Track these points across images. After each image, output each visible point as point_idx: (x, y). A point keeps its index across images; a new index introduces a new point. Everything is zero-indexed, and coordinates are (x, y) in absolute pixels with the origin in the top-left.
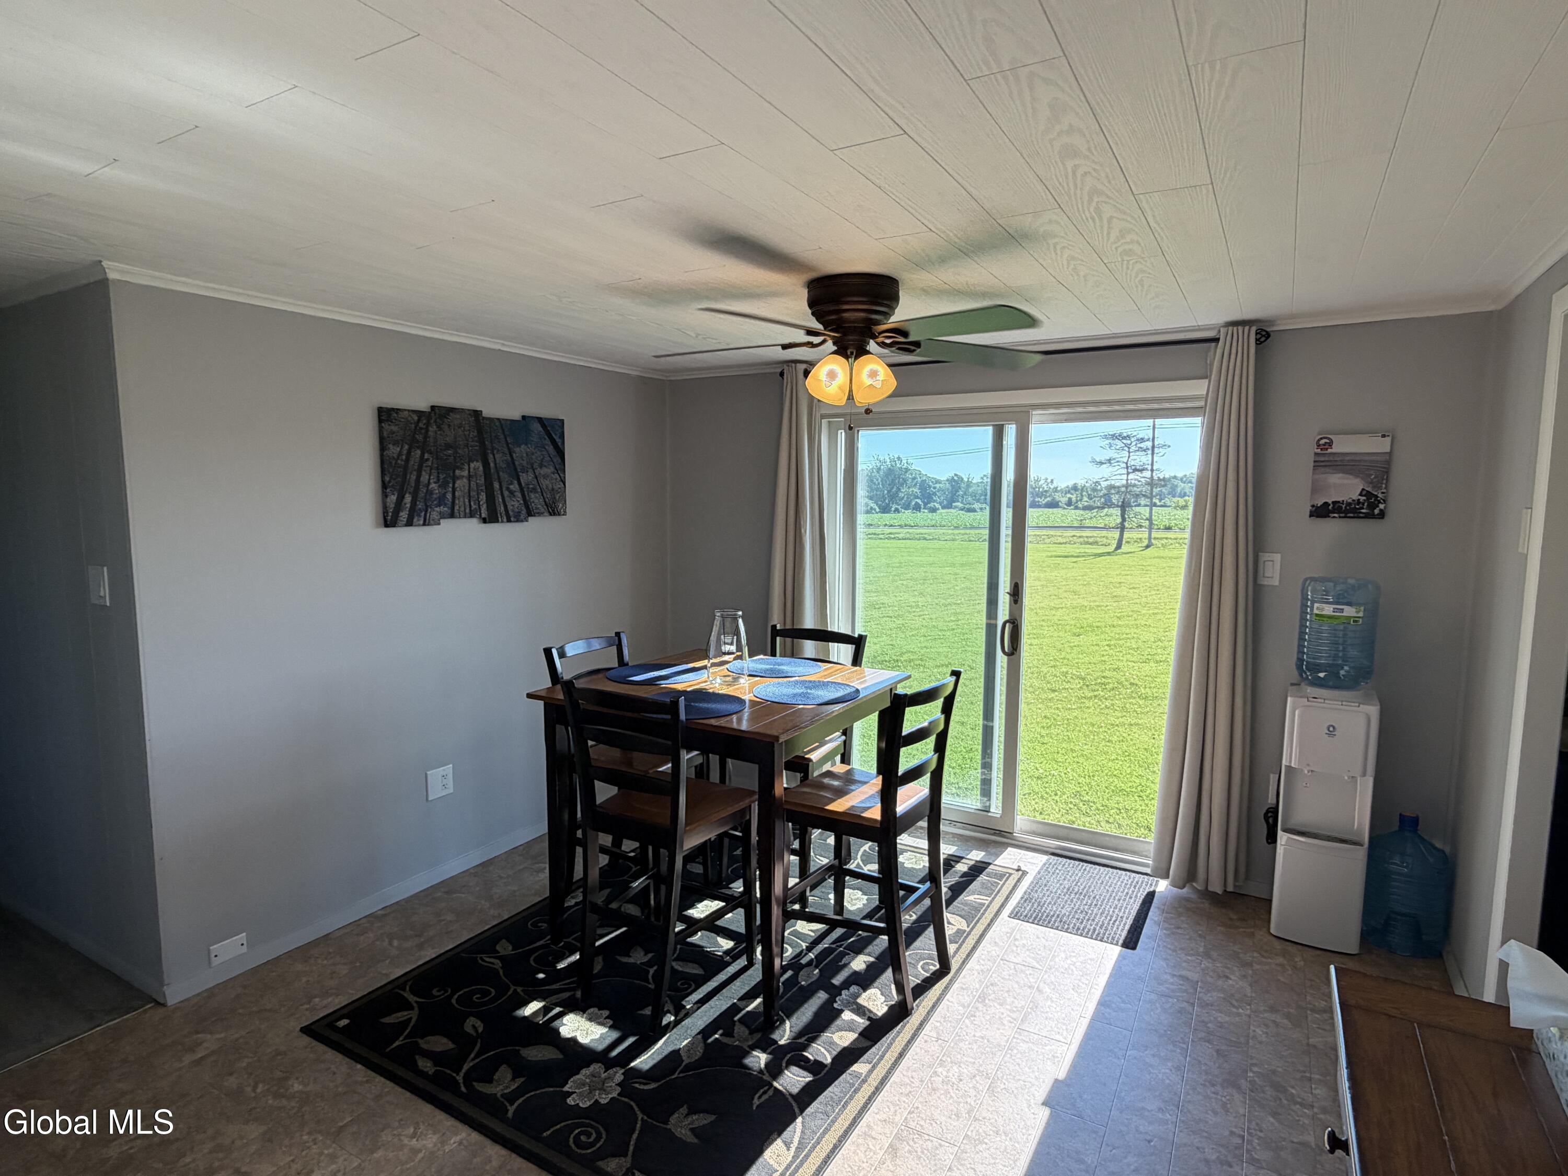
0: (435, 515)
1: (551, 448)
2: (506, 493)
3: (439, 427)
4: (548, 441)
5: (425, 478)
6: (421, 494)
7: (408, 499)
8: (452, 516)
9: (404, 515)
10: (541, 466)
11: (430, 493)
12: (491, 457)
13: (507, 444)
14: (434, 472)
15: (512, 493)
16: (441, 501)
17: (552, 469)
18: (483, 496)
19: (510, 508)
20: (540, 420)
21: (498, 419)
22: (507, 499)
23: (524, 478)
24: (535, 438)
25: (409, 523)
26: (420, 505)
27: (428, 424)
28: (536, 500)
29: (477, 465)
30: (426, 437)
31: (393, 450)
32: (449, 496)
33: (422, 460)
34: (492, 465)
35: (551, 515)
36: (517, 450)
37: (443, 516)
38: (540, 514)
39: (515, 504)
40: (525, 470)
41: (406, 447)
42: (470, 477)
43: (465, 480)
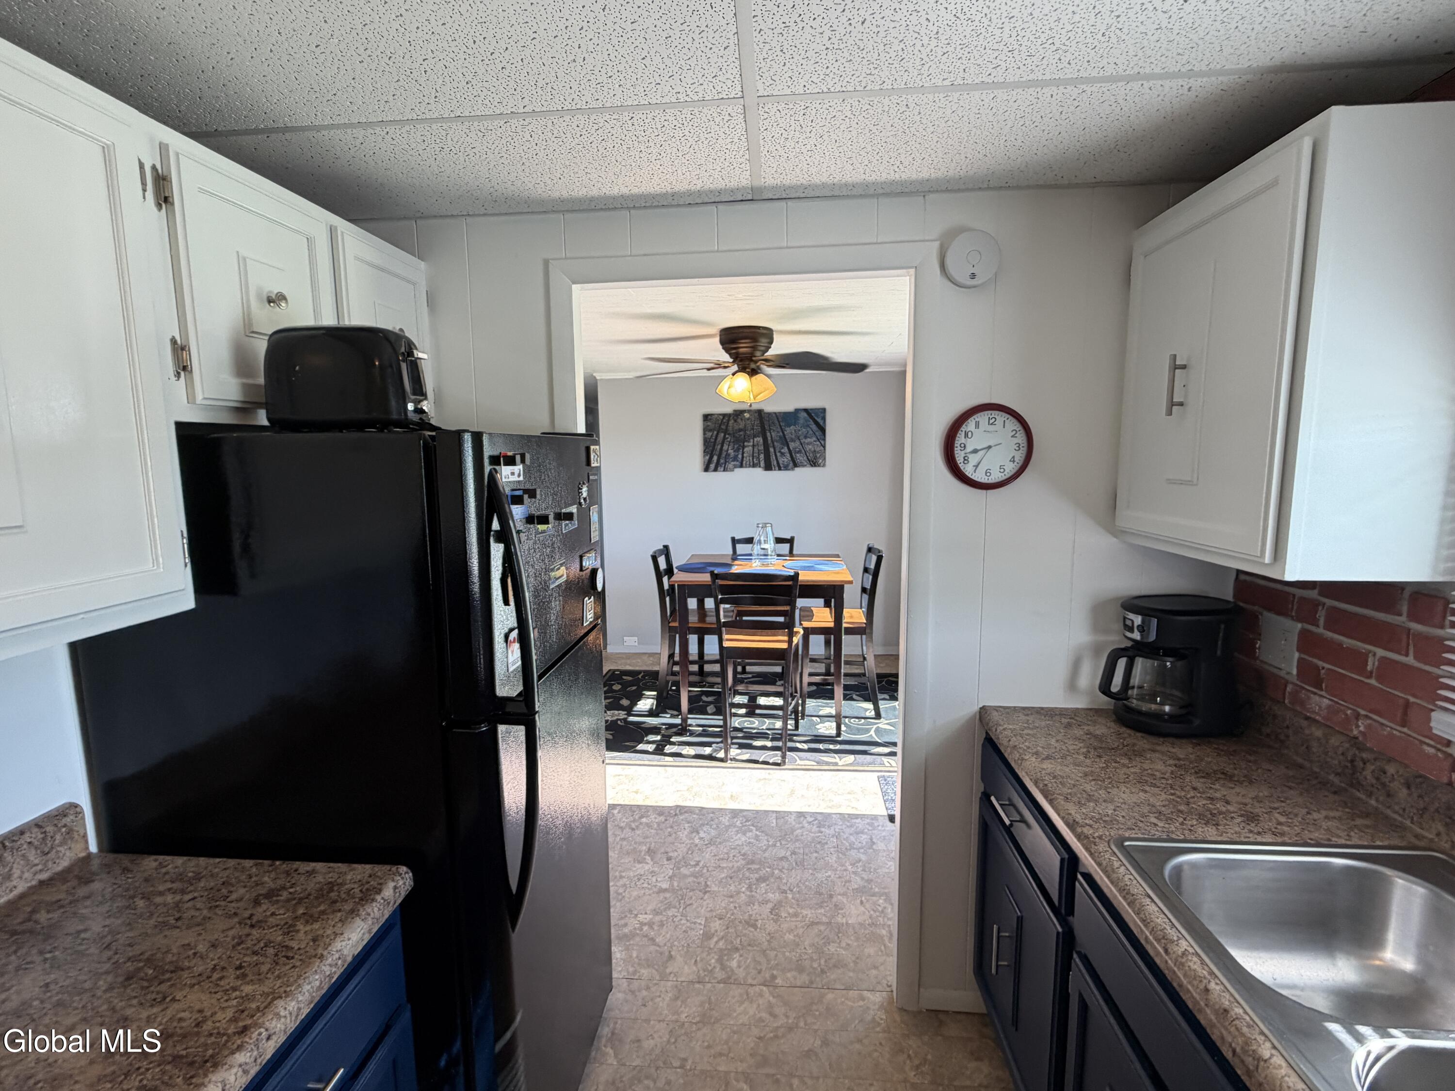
0: (730, 466)
1: (814, 427)
2: (778, 454)
3: (735, 421)
4: (812, 422)
5: (725, 447)
6: (723, 455)
7: (715, 458)
8: (741, 466)
9: (712, 466)
10: (806, 437)
11: (728, 455)
12: (768, 434)
13: (780, 426)
14: (732, 444)
15: (783, 454)
16: (735, 459)
17: (815, 439)
18: (762, 456)
19: (781, 462)
20: (806, 410)
21: (775, 413)
22: (779, 458)
23: (792, 445)
24: (801, 421)
25: (715, 470)
26: (722, 461)
27: (729, 420)
28: (800, 458)
29: (760, 440)
30: (727, 426)
31: (709, 434)
32: (740, 456)
33: (724, 438)
34: (769, 438)
35: (812, 466)
36: (787, 429)
37: (735, 466)
38: (804, 466)
39: (785, 460)
40: (793, 440)
41: (715, 432)
42: (753, 446)
43: (751, 448)
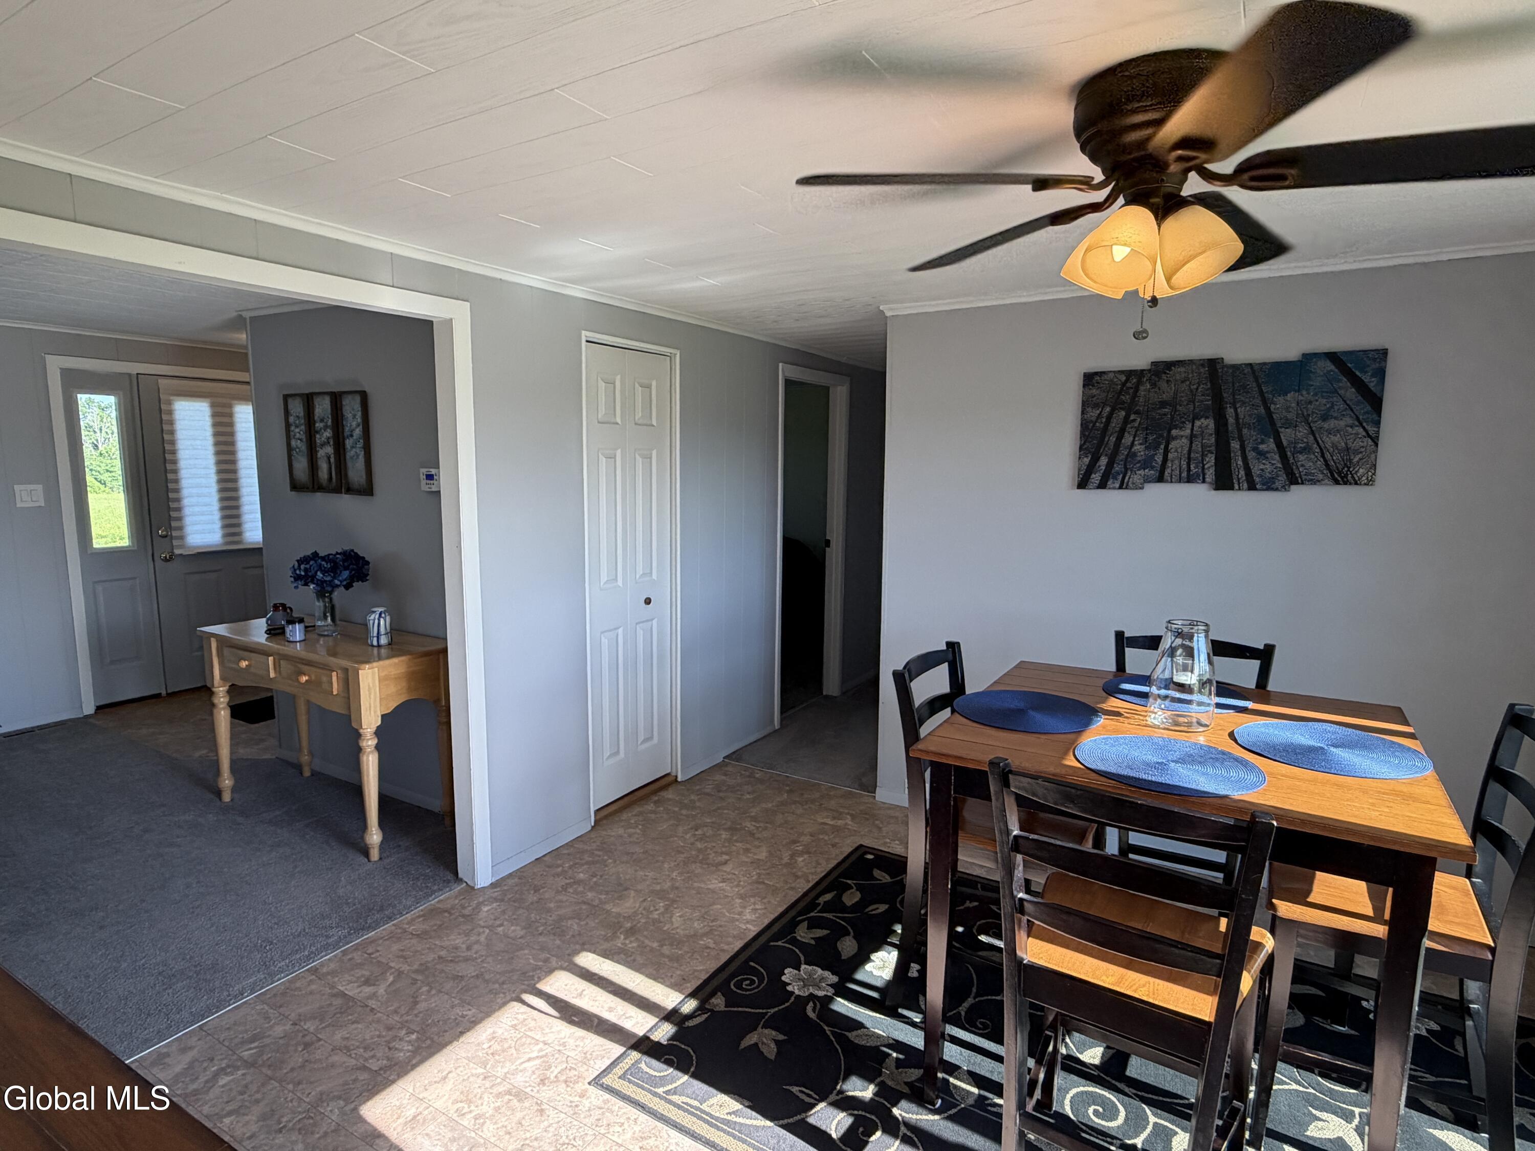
0: (1136, 478)
1: (1351, 393)
2: (1251, 455)
3: (1154, 385)
4: (1344, 381)
5: (1127, 439)
6: (1121, 457)
7: (1103, 461)
8: (1160, 479)
9: (1096, 478)
10: (1325, 418)
11: (1132, 455)
12: (1230, 411)
13: (1261, 393)
14: (1141, 435)
15: (1262, 455)
16: (1146, 464)
17: (1349, 421)
18: (1211, 460)
19: (1255, 471)
20: (1333, 357)
21: (1250, 365)
22: (1252, 463)
23: (1286, 435)
24: (1317, 382)
25: (1102, 485)
26: (1117, 468)
27: (1139, 383)
28: (1306, 463)
29: (1209, 424)
30: (1135, 395)
31: (1093, 414)
32: (1159, 459)
33: (1126, 421)
34: (1231, 421)
35: (1337, 482)
36: (1279, 400)
37: (1147, 480)
38: (1314, 482)
39: (1271, 465)
40: (1288, 424)
41: (1108, 409)
42: (1192, 438)
43: (1185, 441)
